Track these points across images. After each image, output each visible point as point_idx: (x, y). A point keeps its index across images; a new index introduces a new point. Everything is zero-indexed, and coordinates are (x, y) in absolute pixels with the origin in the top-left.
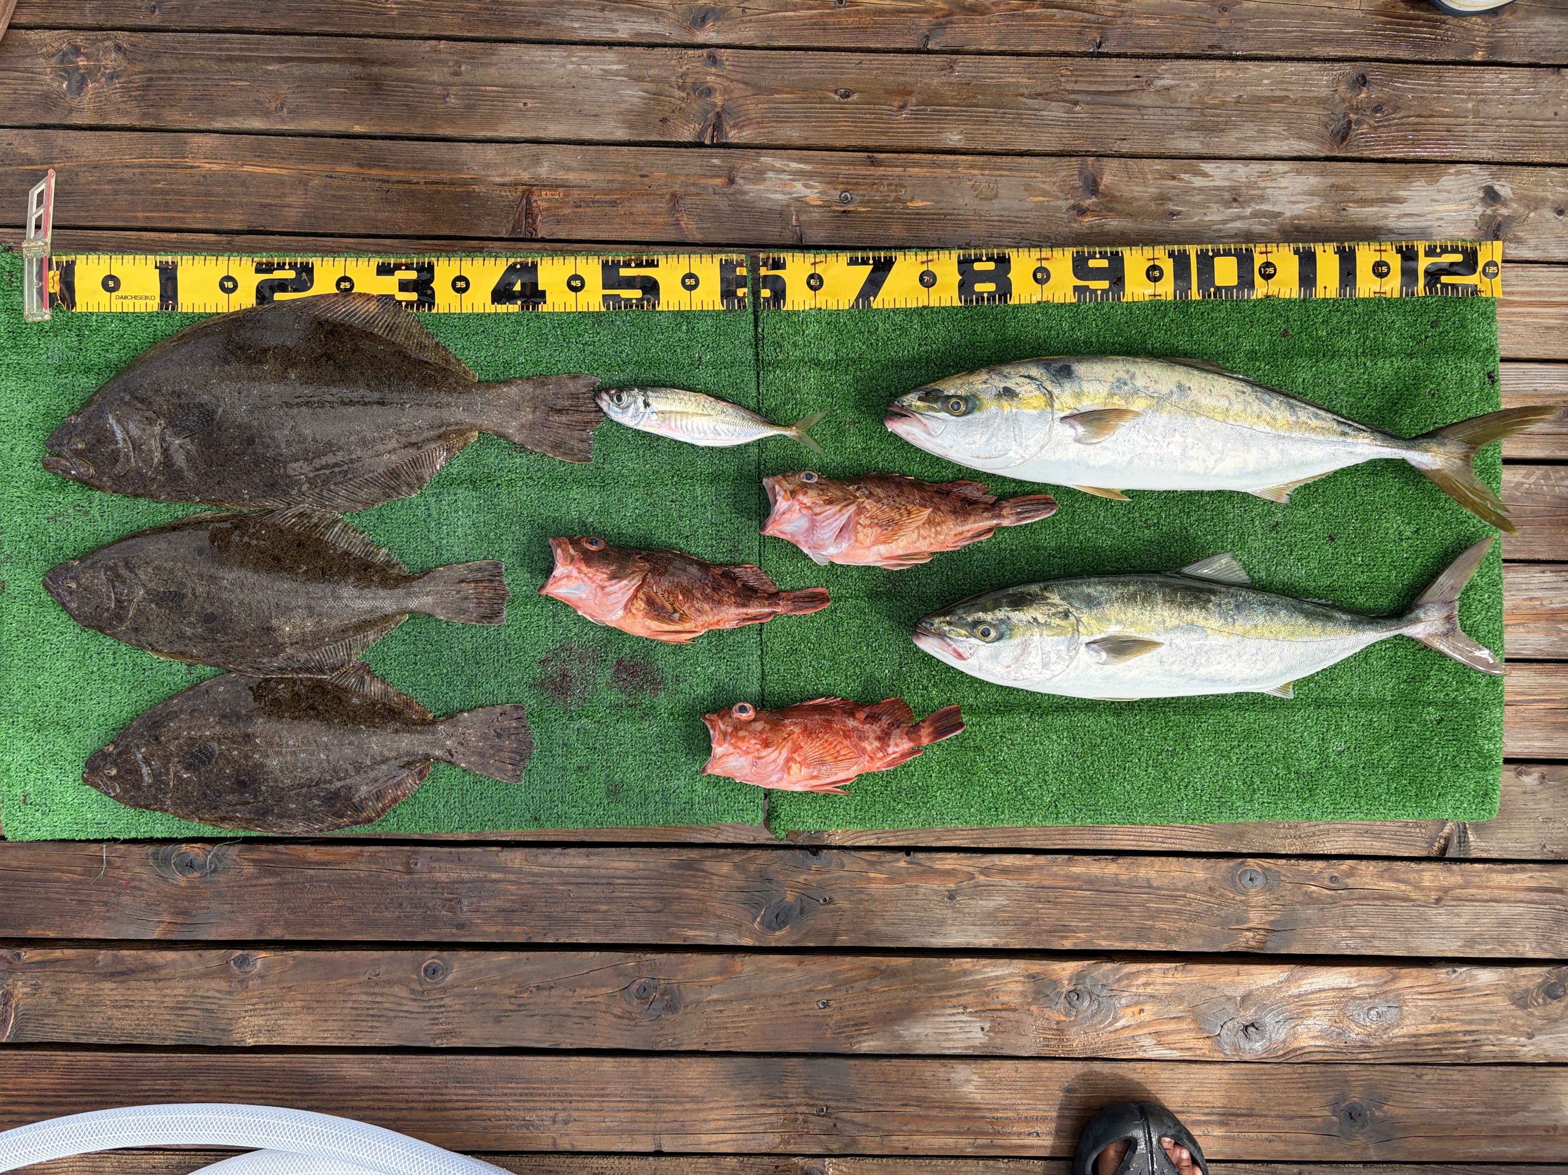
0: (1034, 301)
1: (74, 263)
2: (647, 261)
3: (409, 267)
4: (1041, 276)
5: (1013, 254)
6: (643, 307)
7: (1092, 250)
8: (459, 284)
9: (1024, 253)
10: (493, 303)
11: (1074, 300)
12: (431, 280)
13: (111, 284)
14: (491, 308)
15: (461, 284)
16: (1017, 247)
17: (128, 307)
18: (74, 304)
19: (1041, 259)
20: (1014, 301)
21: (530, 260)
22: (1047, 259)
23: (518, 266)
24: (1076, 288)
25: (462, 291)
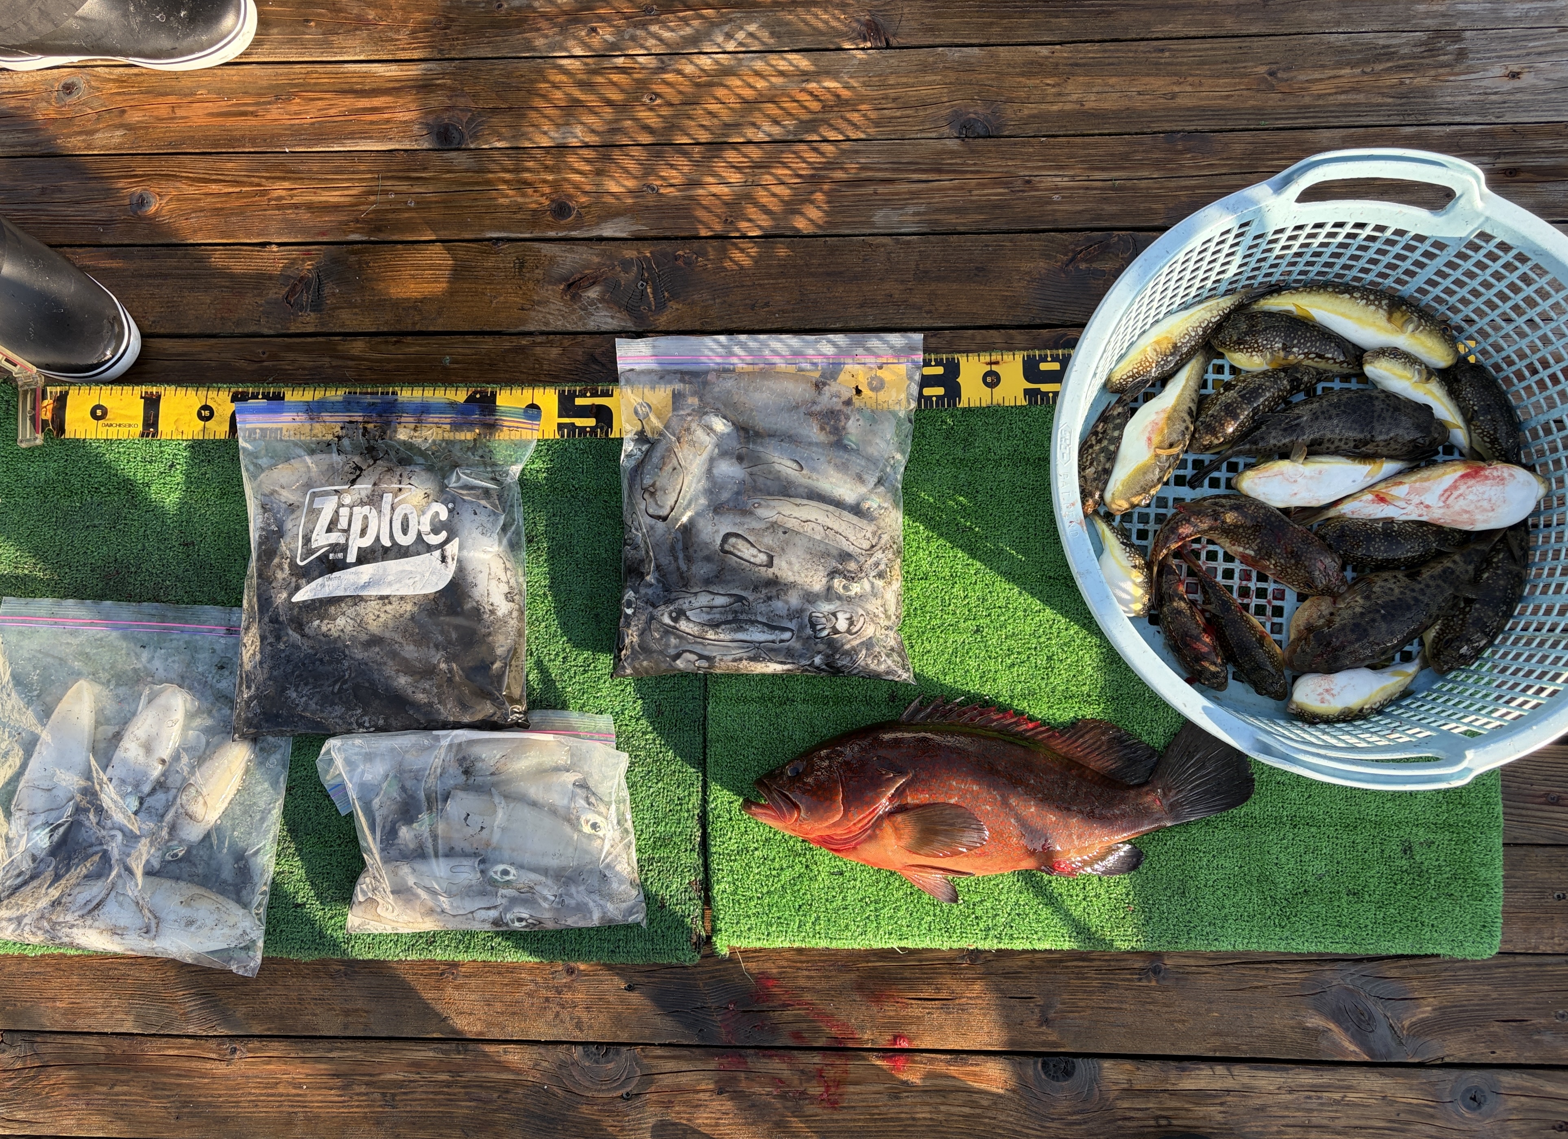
0: (984, 405)
4: (992, 380)
5: (963, 359)
7: (1043, 353)
9: (973, 358)
11: (1024, 403)
13: (99, 413)
16: (967, 352)
17: (112, 434)
19: (991, 363)
20: (963, 404)
22: (997, 363)
24: (1027, 392)
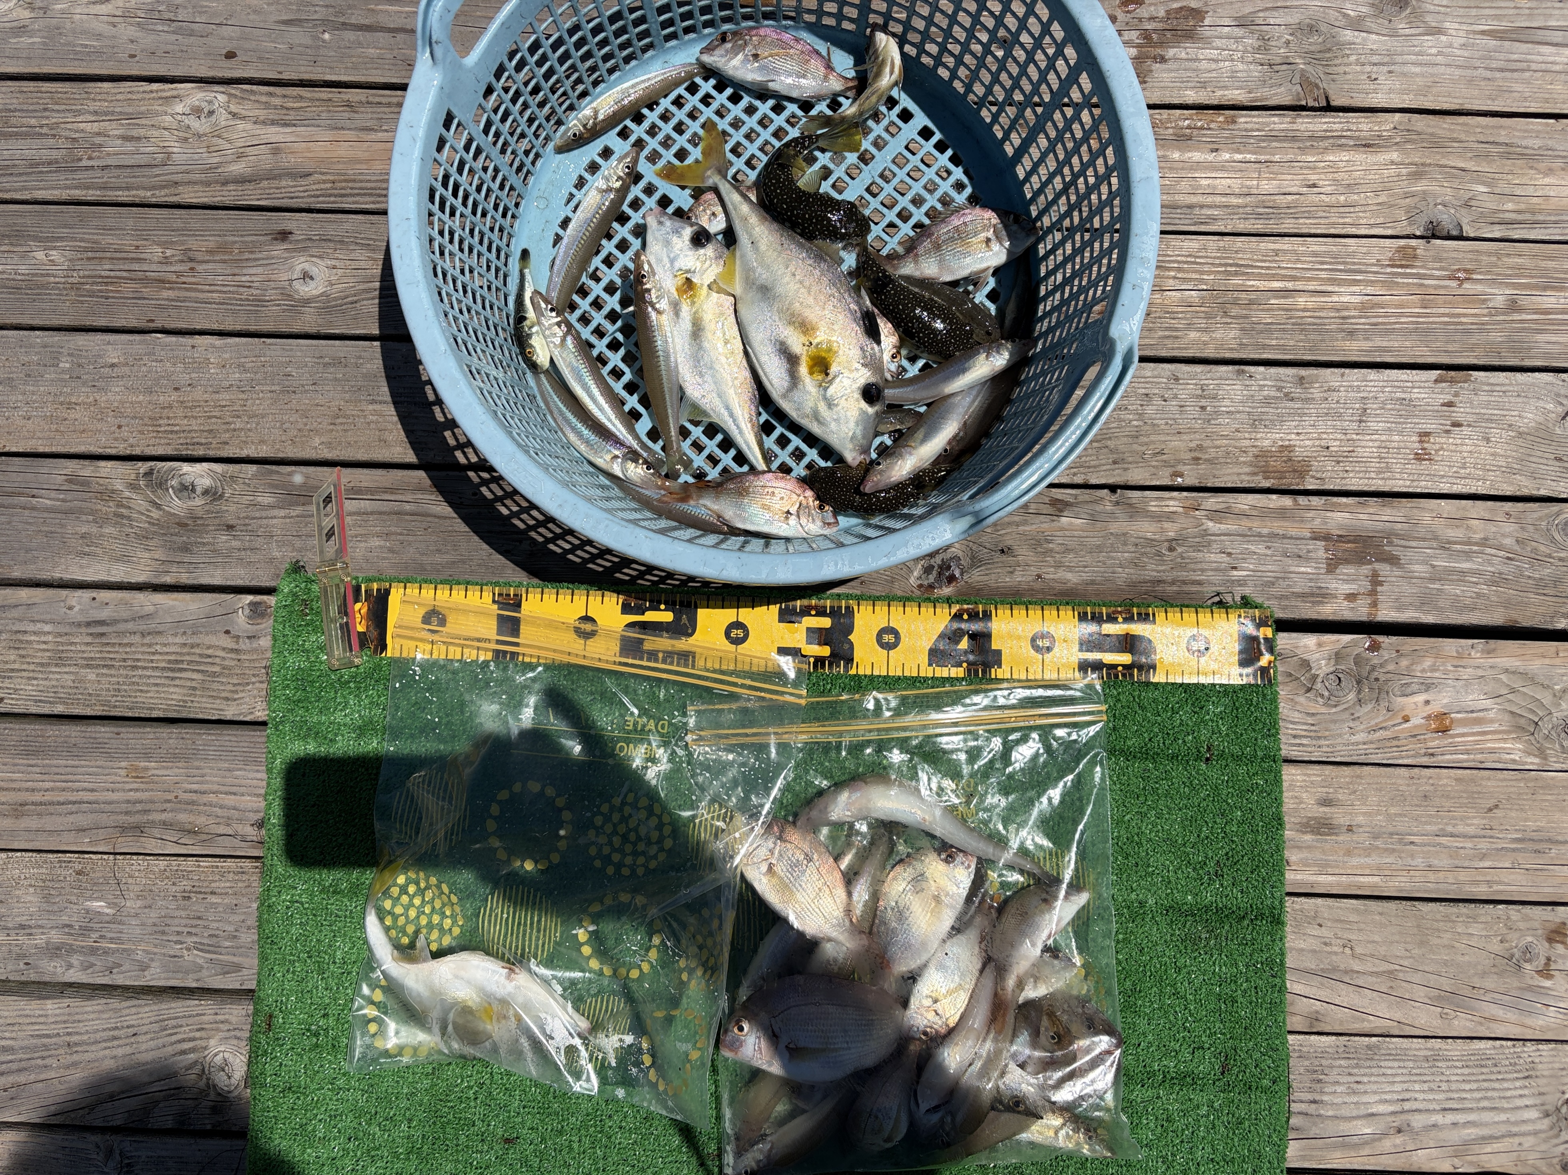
1: (387, 592)
2: (1139, 614)
3: (821, 612)
6: (1132, 675)
8: (887, 638)
10: (930, 665)
12: (850, 629)
14: (927, 672)
15: (888, 638)
18: (384, 647)
21: (981, 608)
23: (965, 617)
25: (889, 647)
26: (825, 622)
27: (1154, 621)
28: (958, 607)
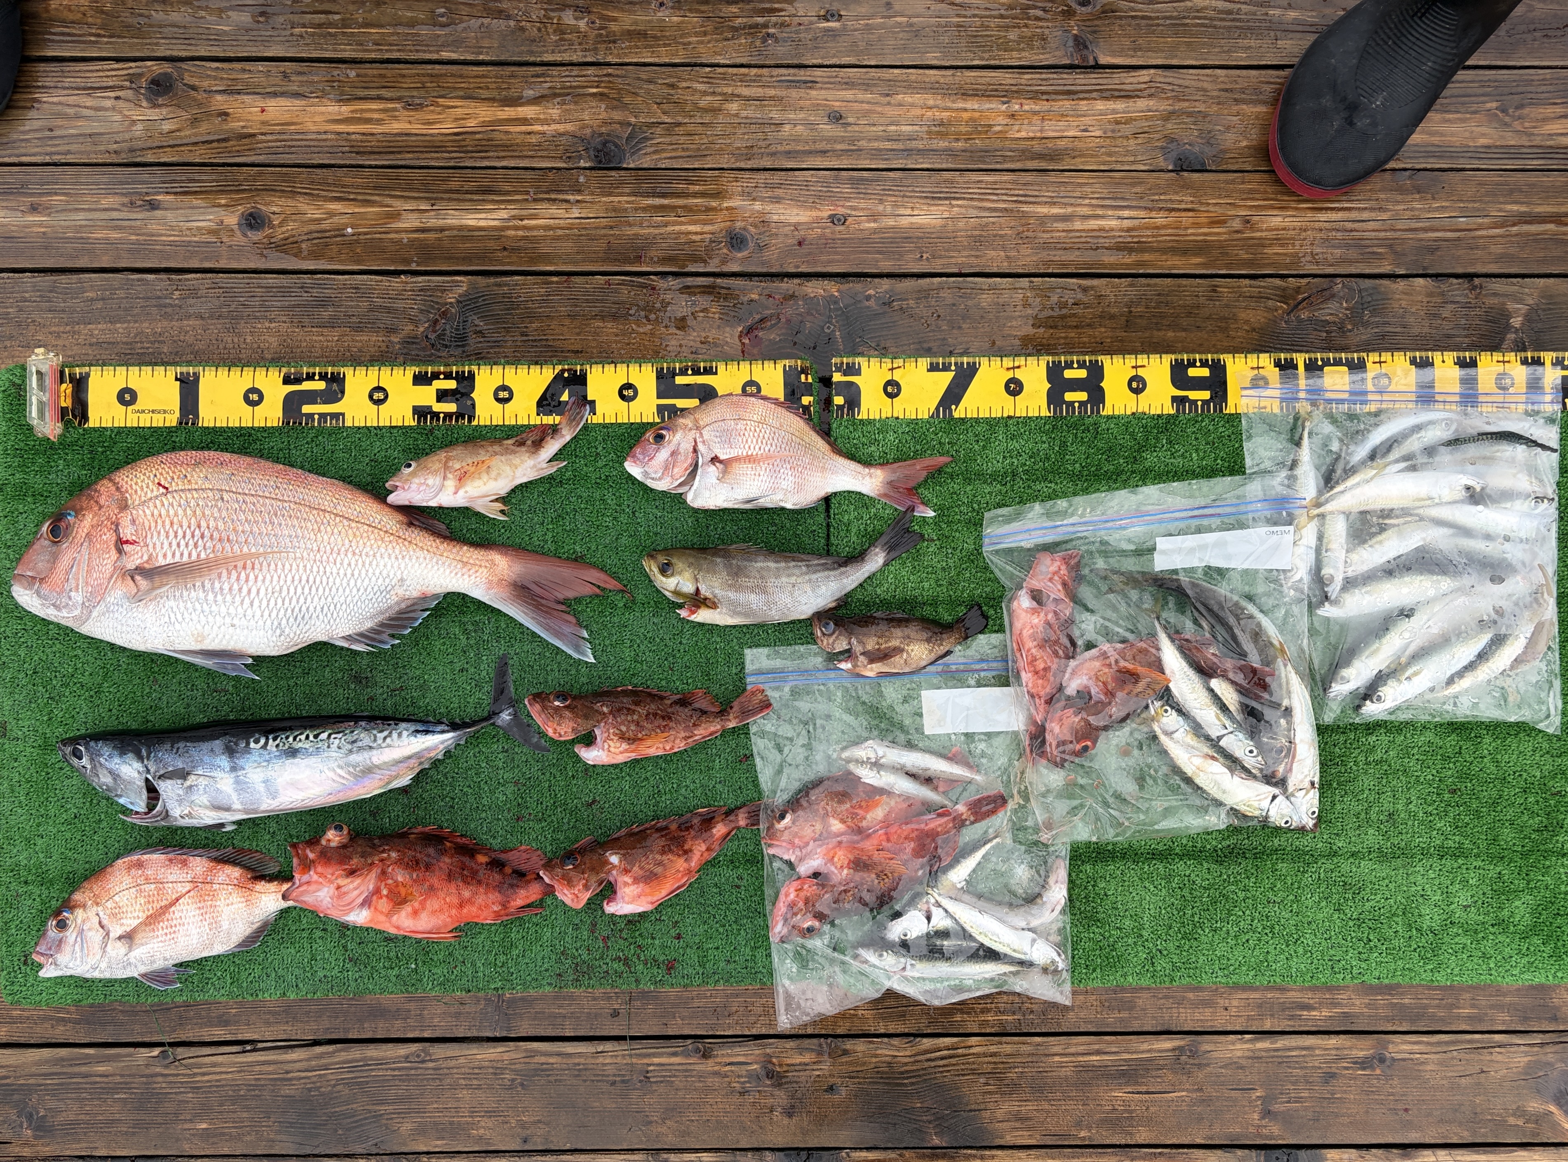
0: (1129, 413)
1: (87, 375)
2: (705, 368)
3: (448, 376)
4: (1137, 385)
5: (1107, 362)
7: (1191, 356)
9: (1118, 360)
10: (538, 414)
11: (1173, 411)
13: (127, 397)
15: (504, 394)
17: (145, 421)
18: (86, 419)
19: (1135, 367)
20: (1107, 411)
21: (579, 368)
22: (1144, 366)
23: (566, 375)
24: (1174, 399)
25: (504, 401)
26: (452, 384)
27: (716, 373)
28: (560, 367)
